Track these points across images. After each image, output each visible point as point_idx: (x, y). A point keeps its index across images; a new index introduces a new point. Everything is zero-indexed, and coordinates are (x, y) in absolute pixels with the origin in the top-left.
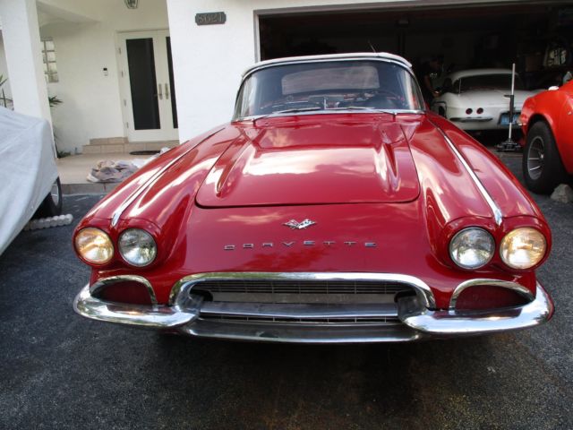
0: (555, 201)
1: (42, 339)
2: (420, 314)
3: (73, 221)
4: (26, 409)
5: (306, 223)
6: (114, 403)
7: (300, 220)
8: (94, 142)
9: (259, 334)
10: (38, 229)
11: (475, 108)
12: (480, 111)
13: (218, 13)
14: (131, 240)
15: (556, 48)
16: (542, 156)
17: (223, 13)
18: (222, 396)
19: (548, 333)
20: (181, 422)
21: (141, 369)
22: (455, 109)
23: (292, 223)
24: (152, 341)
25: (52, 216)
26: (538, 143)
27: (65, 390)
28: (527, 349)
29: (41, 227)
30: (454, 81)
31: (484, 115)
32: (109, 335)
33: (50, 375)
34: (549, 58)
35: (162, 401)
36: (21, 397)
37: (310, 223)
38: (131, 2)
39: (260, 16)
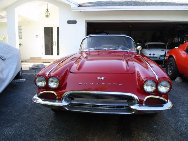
0: (176, 82)
1: (18, 113)
2: (135, 105)
3: (26, 81)
4: (14, 132)
5: (103, 78)
6: (41, 132)
7: (101, 77)
8: (31, 58)
9: (87, 110)
10: (14, 83)
11: (152, 54)
12: (154, 54)
13: (74, 21)
14: (52, 80)
15: (177, 37)
16: (172, 68)
17: (76, 21)
18: (74, 131)
19: (173, 118)
20: (62, 137)
21: (49, 123)
22: (146, 53)
23: (99, 78)
24: (52, 115)
25: (19, 79)
26: (171, 64)
27: (26, 127)
28: (166, 122)
29: (15, 82)
30: (146, 45)
31: (155, 56)
32: (39, 113)
33: (21, 123)
34: (175, 40)
35: (56, 132)
36: (12, 129)
37: (104, 78)
38: (47, 16)
39: (87, 22)
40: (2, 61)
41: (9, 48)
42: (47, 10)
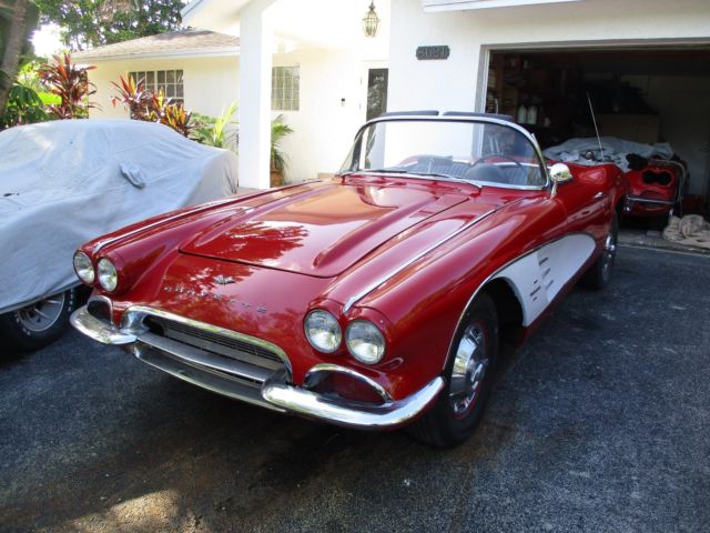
13: (441, 47)
17: (447, 47)
23: (219, 278)
38: (370, 31)
39: (492, 51)
40: (132, 190)
41: (179, 150)
42: (372, 8)
